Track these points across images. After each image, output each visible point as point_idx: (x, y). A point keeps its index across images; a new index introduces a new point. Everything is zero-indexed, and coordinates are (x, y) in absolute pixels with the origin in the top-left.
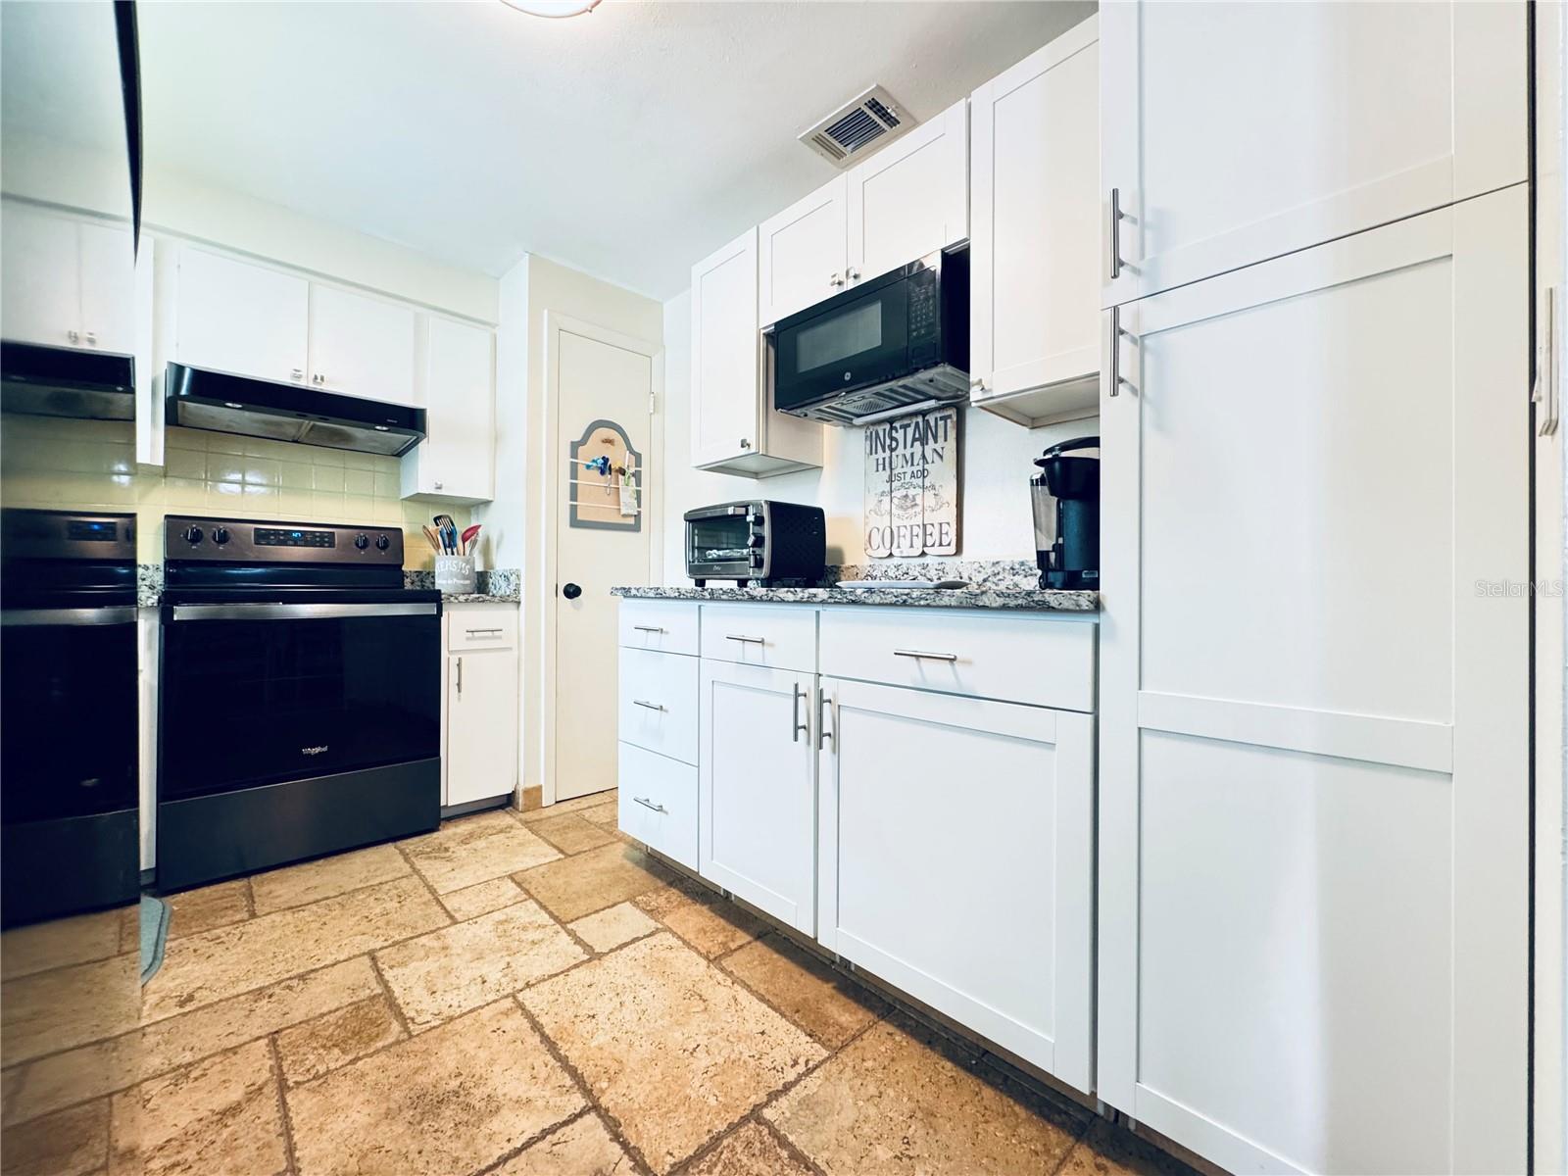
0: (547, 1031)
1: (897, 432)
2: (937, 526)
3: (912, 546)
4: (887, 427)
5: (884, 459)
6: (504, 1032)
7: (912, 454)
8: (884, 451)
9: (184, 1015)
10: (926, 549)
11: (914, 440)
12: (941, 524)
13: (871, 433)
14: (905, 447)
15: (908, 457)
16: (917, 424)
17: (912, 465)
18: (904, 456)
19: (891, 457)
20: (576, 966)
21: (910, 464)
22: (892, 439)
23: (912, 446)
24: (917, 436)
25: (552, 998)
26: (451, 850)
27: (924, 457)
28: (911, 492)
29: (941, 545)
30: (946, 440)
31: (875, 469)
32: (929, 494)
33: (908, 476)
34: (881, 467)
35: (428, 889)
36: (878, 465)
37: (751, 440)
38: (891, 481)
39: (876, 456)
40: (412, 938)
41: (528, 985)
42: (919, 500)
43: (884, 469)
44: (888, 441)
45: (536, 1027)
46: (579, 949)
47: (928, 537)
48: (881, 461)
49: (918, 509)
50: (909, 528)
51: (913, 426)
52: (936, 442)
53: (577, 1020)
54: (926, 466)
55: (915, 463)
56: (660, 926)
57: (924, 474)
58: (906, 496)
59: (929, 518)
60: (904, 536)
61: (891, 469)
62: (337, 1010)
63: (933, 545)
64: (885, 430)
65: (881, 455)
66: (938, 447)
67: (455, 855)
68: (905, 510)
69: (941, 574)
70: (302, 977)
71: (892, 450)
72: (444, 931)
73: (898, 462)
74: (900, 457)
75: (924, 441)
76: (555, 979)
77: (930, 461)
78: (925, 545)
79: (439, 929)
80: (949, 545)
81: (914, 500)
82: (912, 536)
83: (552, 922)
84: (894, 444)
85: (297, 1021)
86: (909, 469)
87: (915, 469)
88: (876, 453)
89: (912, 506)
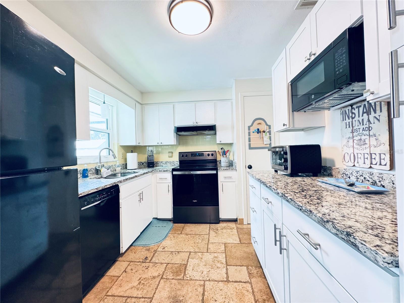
0: (204, 298)
1: (355, 110)
2: (378, 155)
3: (364, 163)
4: (350, 108)
5: (349, 122)
6: (197, 291)
7: (363, 120)
8: (349, 119)
9: (162, 251)
10: (372, 165)
11: (363, 113)
12: (380, 154)
13: (343, 111)
14: (359, 117)
15: (361, 121)
16: (365, 105)
17: (363, 125)
18: (359, 121)
19: (352, 122)
20: (222, 281)
21: (362, 124)
22: (352, 113)
23: (362, 116)
24: (365, 111)
25: (212, 288)
26: (218, 230)
27: (369, 121)
28: (363, 137)
29: (380, 164)
30: (381, 111)
31: (345, 127)
32: (373, 139)
33: (361, 130)
34: (348, 126)
35: (208, 240)
36: (346, 125)
37: (286, 123)
38: (353, 132)
39: (345, 122)
40: (198, 252)
41: (209, 280)
42: (367, 141)
43: (349, 127)
44: (351, 115)
45: (203, 295)
46: (225, 276)
47: (373, 160)
48: (348, 124)
49: (367, 146)
50: (363, 155)
51: (362, 106)
52: (375, 113)
53: (212, 299)
54: (370, 125)
55: (365, 124)
56: (249, 281)
57: (369, 129)
58: (361, 139)
59: (373, 150)
60: (360, 158)
61: (353, 127)
62: (178, 264)
63: (376, 164)
64: (349, 110)
65: (347, 121)
66: (377, 115)
67: (218, 232)
68: (361, 146)
69: (381, 179)
70: (178, 252)
71: (353, 118)
72: (204, 253)
73: (356, 124)
74: (357, 121)
75: (368, 113)
76: (215, 282)
77: (372, 122)
78: (371, 164)
79: (204, 252)
80: (385, 165)
81: (365, 141)
82: (364, 158)
83: (225, 263)
84: (353, 116)
85: (172, 263)
86: (361, 127)
87: (364, 126)
88: (345, 120)
89: (364, 144)
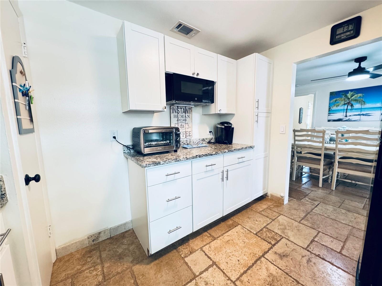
0: (246, 269)
1: (179, 109)
2: (188, 132)
3: (183, 136)
5: (176, 115)
6: (249, 280)
7: (183, 115)
8: (176, 113)
10: (186, 137)
11: (183, 112)
12: (189, 132)
13: (172, 108)
14: (181, 113)
15: (182, 116)
16: (184, 108)
17: (183, 118)
18: (181, 115)
19: (178, 115)
20: (219, 268)
21: (182, 117)
22: (178, 110)
23: (183, 113)
24: (184, 111)
25: (233, 271)
27: (185, 116)
28: (183, 124)
29: (189, 136)
30: (190, 114)
32: (187, 125)
33: (182, 120)
34: (175, 117)
36: (174, 116)
38: (178, 121)
39: (174, 114)
41: (229, 279)
42: (184, 126)
43: (176, 118)
45: (245, 272)
47: (187, 134)
48: (175, 115)
49: (184, 128)
50: (182, 132)
51: (183, 109)
52: (188, 114)
53: (240, 263)
54: (186, 119)
55: (184, 117)
57: (185, 120)
58: (182, 125)
59: (187, 130)
60: (184, 134)
61: (178, 118)
63: (188, 136)
64: (176, 108)
65: (175, 114)
66: (188, 115)
68: (182, 128)
69: (190, 142)
71: (178, 113)
73: (179, 117)
74: (180, 115)
75: (185, 113)
76: (225, 272)
77: (187, 118)
78: (186, 136)
80: (191, 136)
81: (183, 126)
82: (183, 134)
84: (178, 112)
86: (182, 119)
87: (184, 119)
88: (174, 113)
89: (183, 127)
